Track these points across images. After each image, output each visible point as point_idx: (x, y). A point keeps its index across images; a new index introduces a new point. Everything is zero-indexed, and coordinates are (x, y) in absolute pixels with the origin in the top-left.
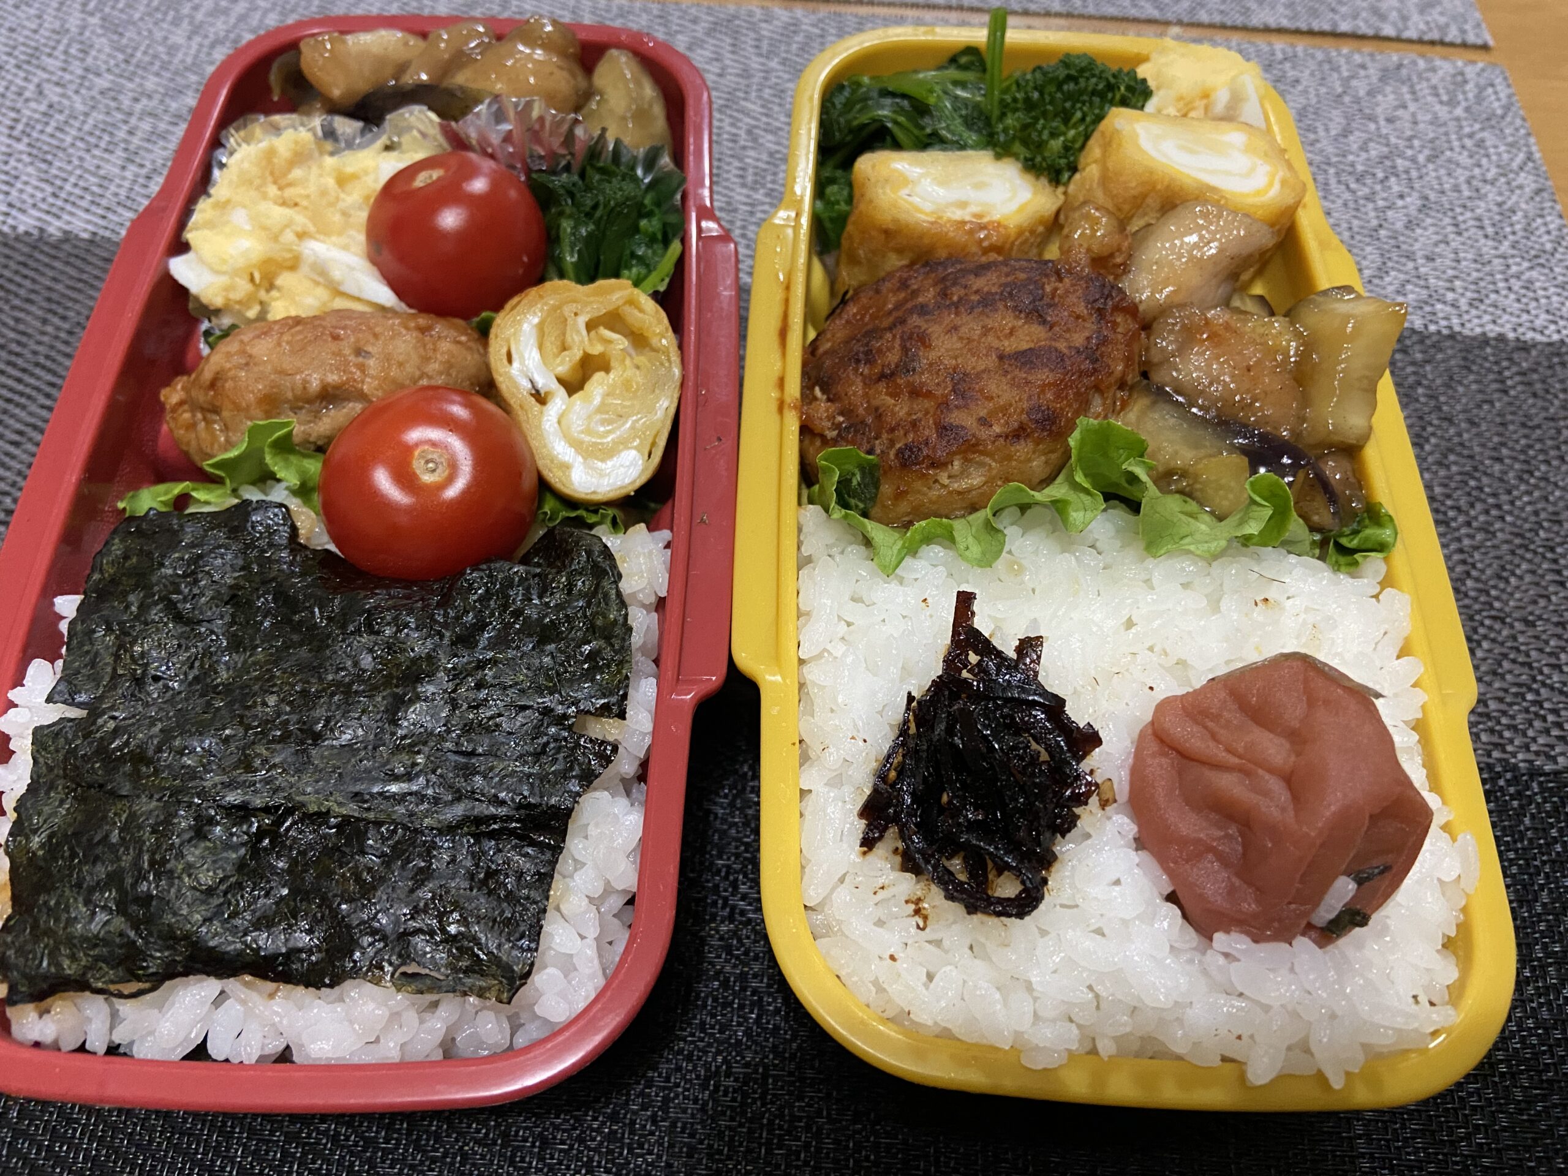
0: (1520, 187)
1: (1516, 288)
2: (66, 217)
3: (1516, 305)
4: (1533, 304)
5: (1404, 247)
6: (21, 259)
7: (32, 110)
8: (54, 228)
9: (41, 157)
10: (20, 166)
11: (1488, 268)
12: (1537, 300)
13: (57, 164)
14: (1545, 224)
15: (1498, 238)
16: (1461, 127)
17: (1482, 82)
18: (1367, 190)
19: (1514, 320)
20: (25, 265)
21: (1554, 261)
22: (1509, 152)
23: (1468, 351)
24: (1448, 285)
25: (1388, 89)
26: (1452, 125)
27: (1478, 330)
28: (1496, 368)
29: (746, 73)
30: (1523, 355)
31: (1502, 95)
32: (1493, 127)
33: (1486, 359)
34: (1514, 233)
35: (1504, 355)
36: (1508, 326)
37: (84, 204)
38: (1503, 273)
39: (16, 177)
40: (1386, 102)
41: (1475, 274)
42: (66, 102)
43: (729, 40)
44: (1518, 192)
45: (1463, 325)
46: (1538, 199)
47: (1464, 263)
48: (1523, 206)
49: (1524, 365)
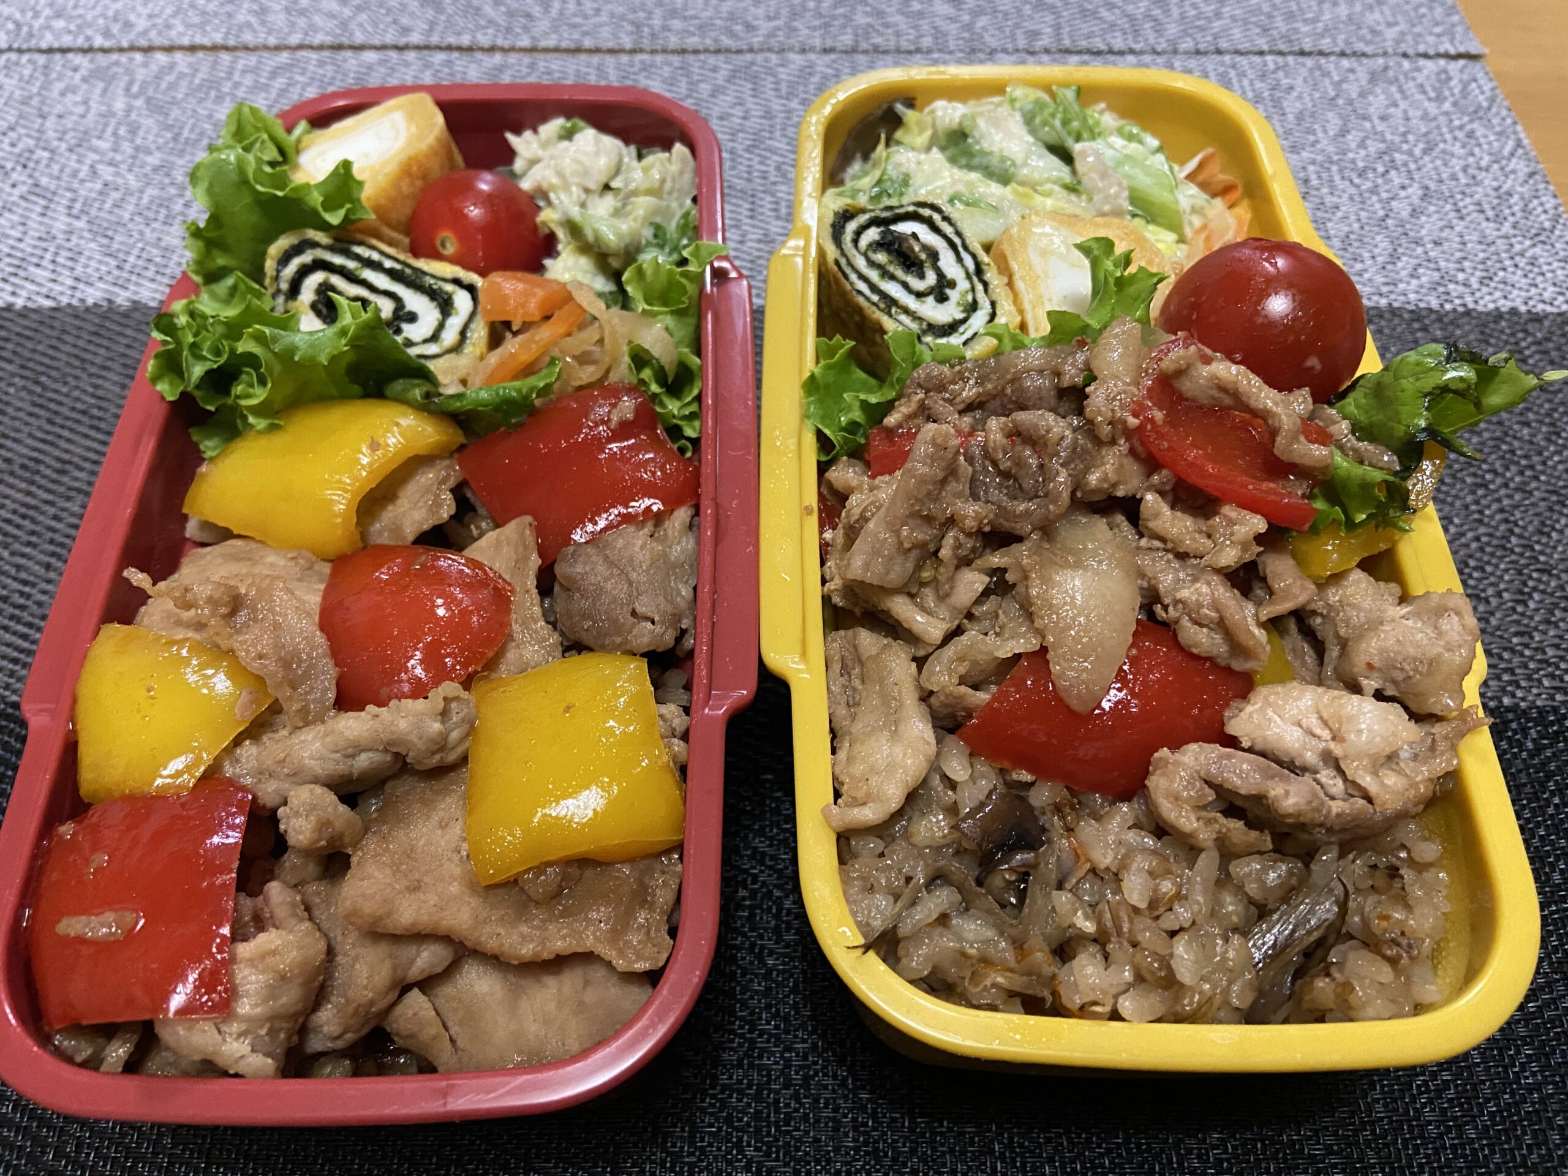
0: (1513, 172)
1: (1521, 265)
2: (132, 287)
3: (1524, 281)
4: (1540, 279)
5: (1411, 234)
6: (94, 329)
7: (89, 189)
8: (122, 298)
9: (101, 232)
10: (82, 242)
11: (1492, 249)
12: (1543, 274)
13: (118, 238)
14: (1542, 204)
15: (1499, 219)
16: (1451, 121)
17: (1465, 77)
18: (1369, 184)
19: (1523, 294)
20: (96, 334)
21: (1553, 238)
22: (1498, 140)
23: (1485, 326)
24: (1457, 266)
25: (1378, 90)
26: (1442, 120)
27: (1491, 306)
28: (1512, 340)
29: (768, 115)
30: (1537, 325)
31: (1486, 88)
32: (1481, 118)
33: (1502, 332)
34: (1513, 214)
35: (1518, 327)
36: (1519, 300)
37: (150, 274)
38: (1507, 251)
39: (80, 253)
40: (1377, 102)
41: (1482, 255)
42: (120, 181)
43: (750, 86)
44: (1512, 176)
45: (1476, 302)
46: (1531, 182)
47: (1469, 245)
48: (1519, 189)
49: (1539, 335)
